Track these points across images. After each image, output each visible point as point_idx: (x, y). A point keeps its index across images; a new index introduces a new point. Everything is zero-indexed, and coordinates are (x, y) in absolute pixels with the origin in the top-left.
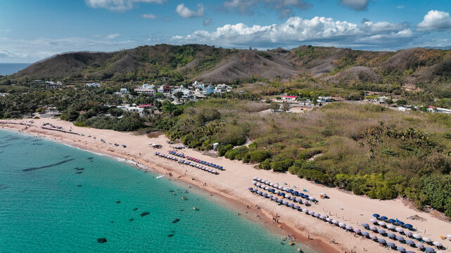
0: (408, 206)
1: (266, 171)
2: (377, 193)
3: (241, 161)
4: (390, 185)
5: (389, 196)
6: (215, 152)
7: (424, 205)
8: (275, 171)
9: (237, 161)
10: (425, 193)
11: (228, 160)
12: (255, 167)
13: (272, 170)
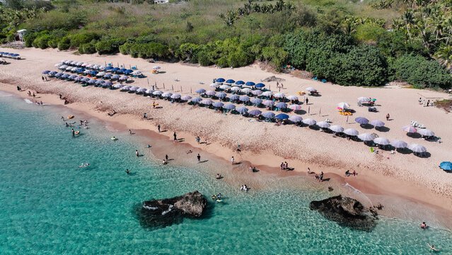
0: (266, 70)
1: (90, 55)
2: (229, 60)
3: (57, 49)
4: (245, 48)
5: (243, 61)
6: (21, 43)
7: (284, 65)
8: (101, 53)
9: (51, 49)
10: (286, 50)
11: (39, 49)
12: (75, 53)
13: (97, 53)
